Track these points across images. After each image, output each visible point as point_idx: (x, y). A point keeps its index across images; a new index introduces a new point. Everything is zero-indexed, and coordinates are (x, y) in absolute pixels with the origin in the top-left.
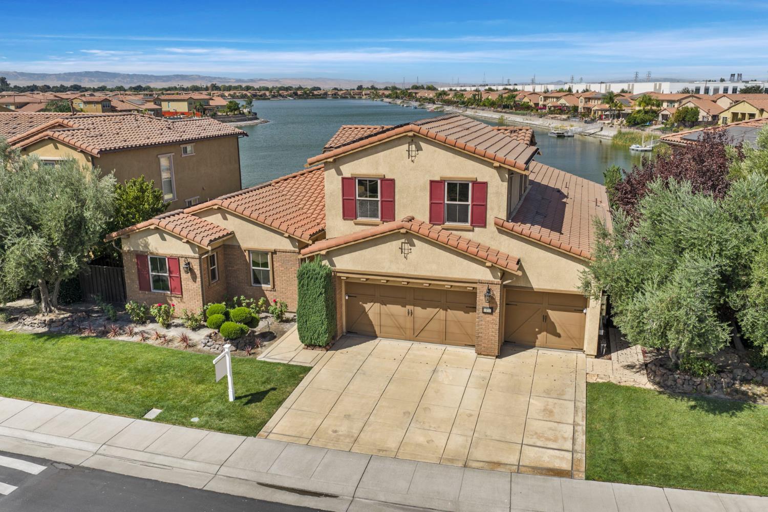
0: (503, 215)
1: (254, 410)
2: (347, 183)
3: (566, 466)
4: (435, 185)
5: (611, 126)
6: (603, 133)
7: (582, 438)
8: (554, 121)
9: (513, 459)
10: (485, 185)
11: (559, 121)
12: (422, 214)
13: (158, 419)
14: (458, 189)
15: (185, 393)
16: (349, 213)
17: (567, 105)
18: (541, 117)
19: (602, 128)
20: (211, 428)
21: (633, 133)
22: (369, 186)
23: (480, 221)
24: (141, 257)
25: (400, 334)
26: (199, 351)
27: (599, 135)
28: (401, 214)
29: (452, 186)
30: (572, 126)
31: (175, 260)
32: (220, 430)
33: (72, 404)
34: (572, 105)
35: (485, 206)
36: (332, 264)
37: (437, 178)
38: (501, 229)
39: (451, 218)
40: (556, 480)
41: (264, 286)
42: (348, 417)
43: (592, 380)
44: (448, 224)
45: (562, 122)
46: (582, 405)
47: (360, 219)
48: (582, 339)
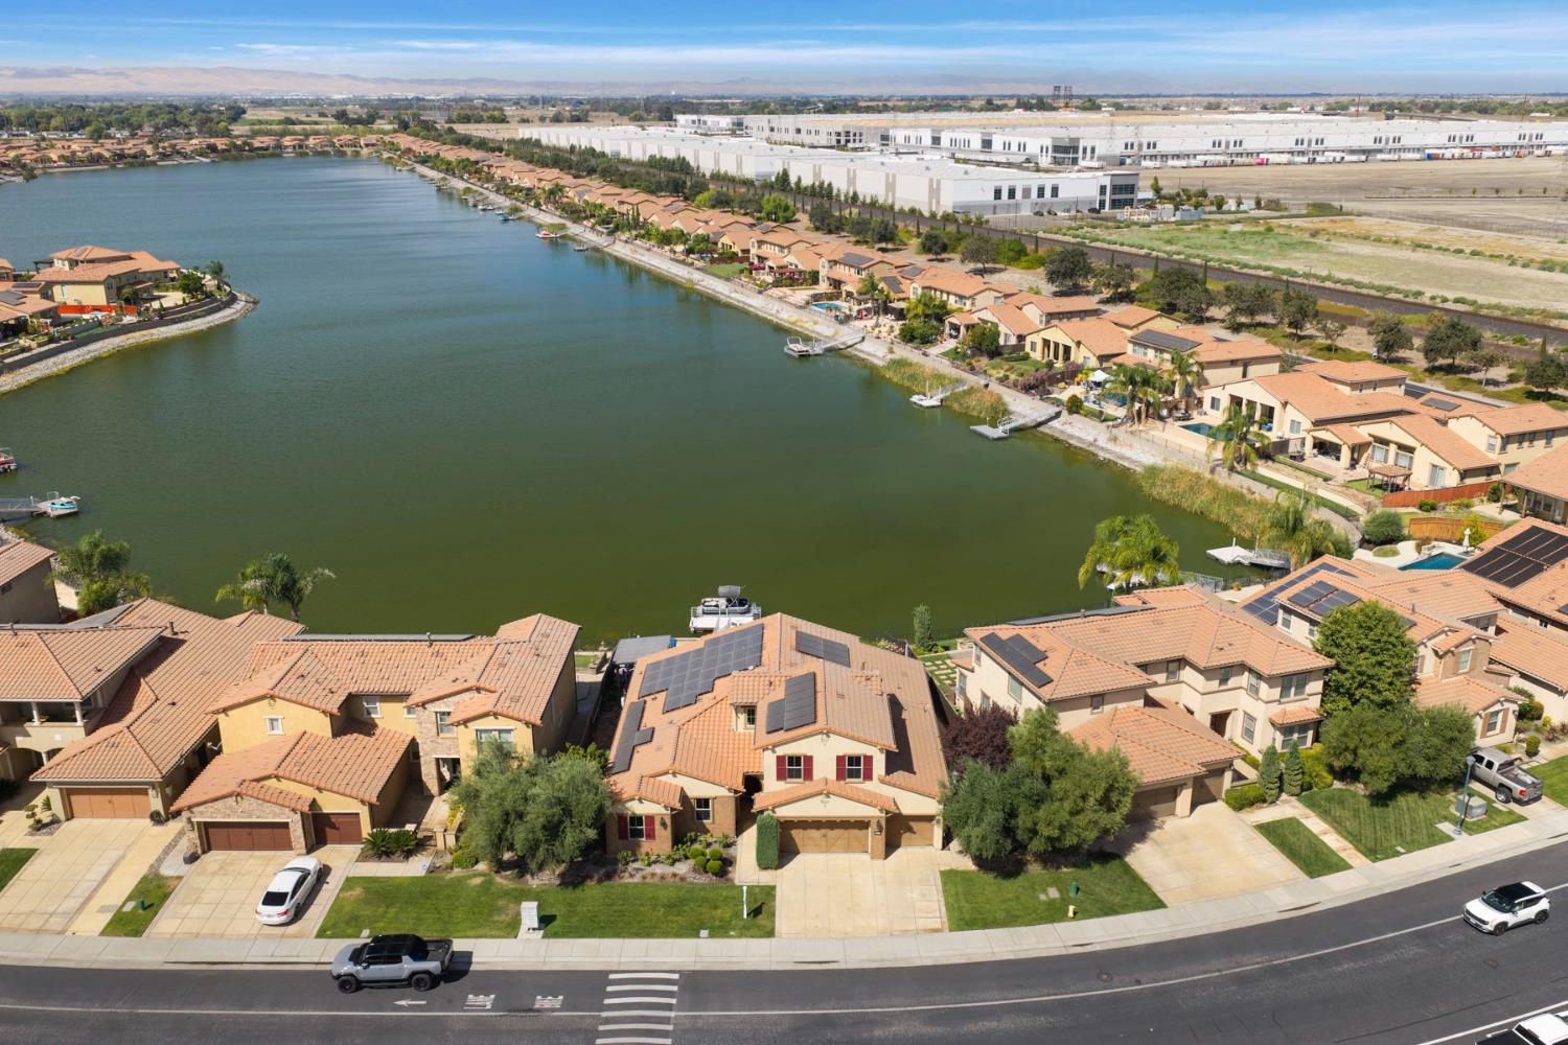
0: (883, 773)
1: (761, 920)
2: (780, 760)
3: (938, 926)
4: (840, 759)
5: (878, 338)
6: (865, 346)
7: (944, 909)
8: (785, 306)
9: (913, 927)
10: (871, 757)
11: (793, 309)
12: (832, 775)
13: (711, 936)
14: (854, 760)
15: (713, 918)
16: (781, 776)
17: (801, 267)
18: (760, 292)
19: (863, 338)
20: (746, 937)
21: (911, 365)
22: (794, 760)
23: (868, 776)
24: (622, 818)
25: (819, 850)
26: (692, 883)
27: (861, 351)
28: (817, 773)
29: (850, 758)
30: (816, 323)
31: (650, 819)
32: (753, 937)
33: (648, 936)
34: (809, 269)
35: (871, 769)
36: (774, 812)
37: (841, 754)
38: (882, 782)
39: (850, 776)
40: (936, 935)
41: (705, 821)
42: (817, 917)
43: (942, 869)
44: (848, 780)
45: (799, 311)
46: (940, 887)
47: (789, 780)
48: (932, 838)
